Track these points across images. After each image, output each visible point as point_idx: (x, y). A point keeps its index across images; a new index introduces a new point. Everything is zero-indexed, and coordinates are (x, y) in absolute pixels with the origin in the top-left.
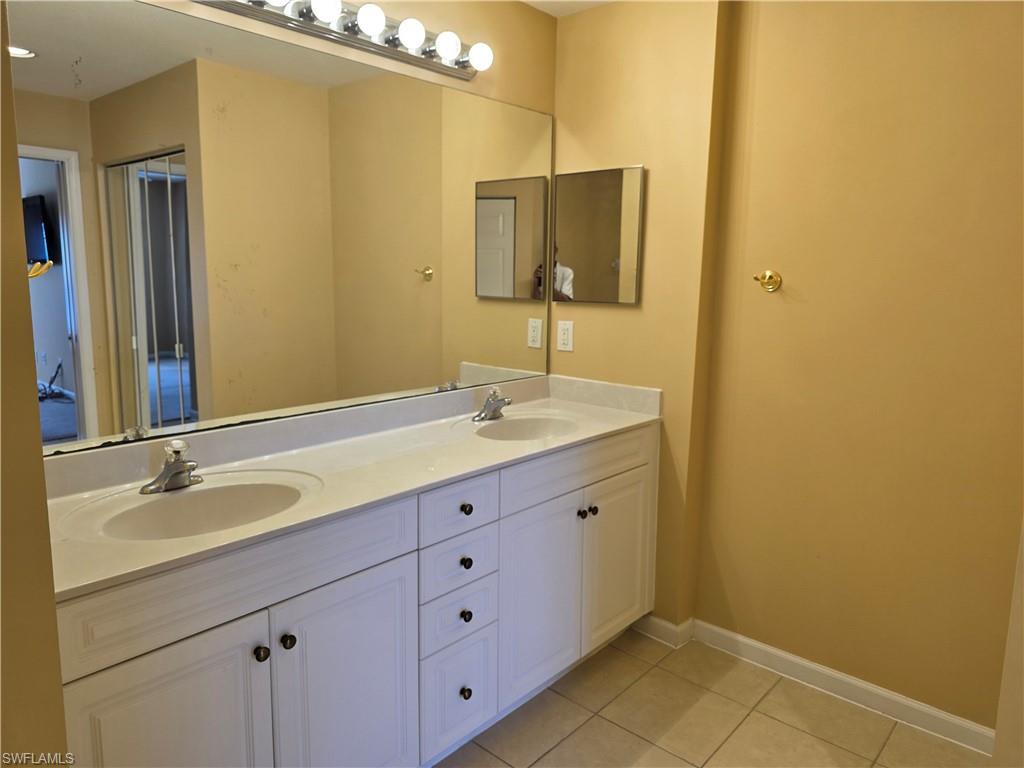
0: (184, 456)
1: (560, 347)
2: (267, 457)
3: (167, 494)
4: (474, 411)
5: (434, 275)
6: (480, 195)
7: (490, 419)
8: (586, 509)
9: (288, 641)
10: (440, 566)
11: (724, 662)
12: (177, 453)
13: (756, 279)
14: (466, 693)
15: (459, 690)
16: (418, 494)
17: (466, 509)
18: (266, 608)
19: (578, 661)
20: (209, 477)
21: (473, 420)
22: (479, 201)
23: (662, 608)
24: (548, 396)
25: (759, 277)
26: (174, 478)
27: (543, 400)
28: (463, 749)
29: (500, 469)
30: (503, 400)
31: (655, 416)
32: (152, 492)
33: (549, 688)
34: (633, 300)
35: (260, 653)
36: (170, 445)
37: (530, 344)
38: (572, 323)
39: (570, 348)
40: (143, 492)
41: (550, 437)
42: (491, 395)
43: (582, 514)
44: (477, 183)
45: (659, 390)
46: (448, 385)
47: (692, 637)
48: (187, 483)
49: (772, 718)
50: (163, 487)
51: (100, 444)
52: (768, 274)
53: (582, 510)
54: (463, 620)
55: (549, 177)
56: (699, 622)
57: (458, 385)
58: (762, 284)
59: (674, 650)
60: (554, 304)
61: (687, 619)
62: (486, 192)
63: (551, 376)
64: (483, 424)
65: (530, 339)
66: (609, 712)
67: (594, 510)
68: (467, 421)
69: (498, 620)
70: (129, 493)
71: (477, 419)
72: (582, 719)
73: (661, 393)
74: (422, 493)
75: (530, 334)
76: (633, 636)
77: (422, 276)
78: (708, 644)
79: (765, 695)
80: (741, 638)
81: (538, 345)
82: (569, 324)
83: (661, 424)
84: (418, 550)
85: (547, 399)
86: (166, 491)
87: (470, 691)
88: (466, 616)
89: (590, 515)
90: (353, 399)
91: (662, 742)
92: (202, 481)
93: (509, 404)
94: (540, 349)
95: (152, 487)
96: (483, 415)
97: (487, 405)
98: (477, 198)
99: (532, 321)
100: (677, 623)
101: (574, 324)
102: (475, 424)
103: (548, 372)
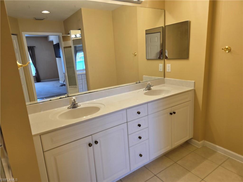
0: (76, 100)
1: (167, 71)
2: (95, 100)
3: (73, 109)
4: (144, 88)
5: (137, 55)
6: (147, 33)
7: (148, 90)
8: (172, 113)
9: (96, 142)
10: (133, 126)
11: (213, 152)
12: (74, 100)
13: (223, 49)
14: (141, 155)
15: (139, 155)
16: (126, 109)
17: (139, 113)
18: (91, 135)
19: (171, 149)
20: (82, 105)
21: (144, 90)
22: (146, 35)
23: (195, 137)
24: (164, 83)
25: (224, 49)
26: (74, 106)
27: (163, 85)
28: (142, 168)
29: (147, 103)
30: (151, 85)
31: (193, 88)
32: (70, 108)
33: (164, 155)
35: (90, 145)
36: (72, 98)
37: (160, 70)
39: (170, 71)
40: (68, 108)
41: (163, 94)
42: (148, 84)
43: (171, 114)
44: (146, 30)
45: (194, 81)
46: (138, 82)
47: (204, 145)
48: (77, 106)
49: (225, 168)
50: (72, 107)
51: (59, 98)
52: (227, 47)
53: (171, 113)
54: (139, 139)
55: (164, 26)
56: (206, 141)
57: (141, 82)
58: (225, 50)
59: (198, 148)
60: (166, 60)
61: (202, 140)
62: (148, 32)
63: (165, 78)
64: (147, 91)
65: (160, 69)
66: (179, 162)
68: (142, 91)
69: (149, 139)
70: (65, 109)
71: (145, 90)
72: (172, 163)
73: (195, 82)
74: (127, 109)
75: (160, 68)
76: (187, 143)
77: (134, 55)
78: (208, 147)
79: (224, 162)
80: (217, 146)
81: (162, 71)
82: (170, 65)
83: (195, 90)
84: (127, 122)
86: (73, 108)
87: (142, 155)
88: (140, 138)
89: (173, 114)
90: (114, 86)
91: (193, 171)
92: (80, 106)
93: (153, 86)
94: (163, 71)
95: (70, 107)
96: (146, 89)
97: (147, 87)
98: (146, 34)
99: (160, 64)
100: (199, 141)
101: (171, 65)
102: (145, 91)
103: (164, 77)
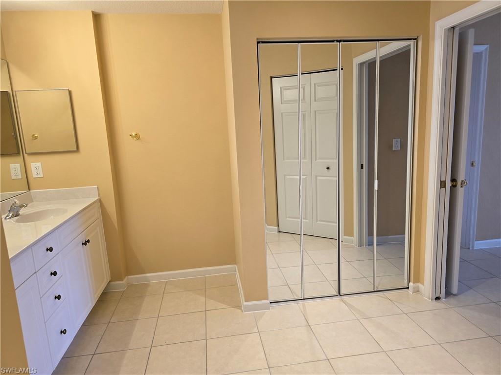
1: (35, 176)
7: (15, 217)
8: (85, 242)
13: (130, 135)
14: (64, 331)
15: (60, 332)
17: (50, 249)
21: (5, 219)
23: (116, 276)
24: (33, 201)
31: (97, 198)
34: (75, 149)
37: (13, 177)
38: (40, 163)
39: (41, 176)
42: (13, 204)
43: (85, 244)
45: (96, 186)
47: (129, 283)
49: (171, 293)
54: (57, 300)
55: (10, 91)
58: (132, 137)
59: (124, 291)
60: (26, 155)
61: (125, 277)
63: (31, 191)
65: (13, 175)
67: (88, 241)
71: (7, 218)
73: (98, 187)
74: (32, 246)
79: (165, 288)
82: (39, 164)
83: (100, 201)
84: (36, 273)
85: (33, 203)
88: (58, 297)
94: (21, 179)
96: (11, 215)
97: (11, 210)
99: (12, 166)
100: (122, 280)
101: (41, 164)
102: (8, 220)
103: (29, 190)
